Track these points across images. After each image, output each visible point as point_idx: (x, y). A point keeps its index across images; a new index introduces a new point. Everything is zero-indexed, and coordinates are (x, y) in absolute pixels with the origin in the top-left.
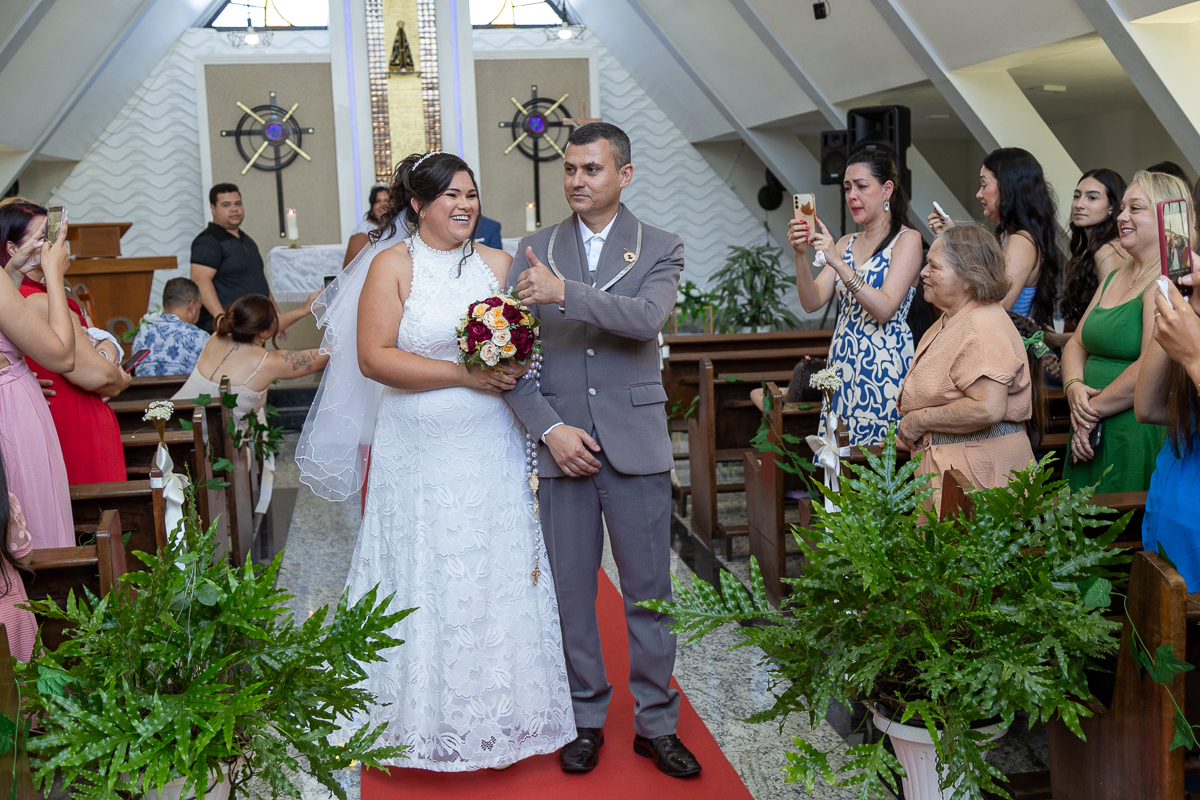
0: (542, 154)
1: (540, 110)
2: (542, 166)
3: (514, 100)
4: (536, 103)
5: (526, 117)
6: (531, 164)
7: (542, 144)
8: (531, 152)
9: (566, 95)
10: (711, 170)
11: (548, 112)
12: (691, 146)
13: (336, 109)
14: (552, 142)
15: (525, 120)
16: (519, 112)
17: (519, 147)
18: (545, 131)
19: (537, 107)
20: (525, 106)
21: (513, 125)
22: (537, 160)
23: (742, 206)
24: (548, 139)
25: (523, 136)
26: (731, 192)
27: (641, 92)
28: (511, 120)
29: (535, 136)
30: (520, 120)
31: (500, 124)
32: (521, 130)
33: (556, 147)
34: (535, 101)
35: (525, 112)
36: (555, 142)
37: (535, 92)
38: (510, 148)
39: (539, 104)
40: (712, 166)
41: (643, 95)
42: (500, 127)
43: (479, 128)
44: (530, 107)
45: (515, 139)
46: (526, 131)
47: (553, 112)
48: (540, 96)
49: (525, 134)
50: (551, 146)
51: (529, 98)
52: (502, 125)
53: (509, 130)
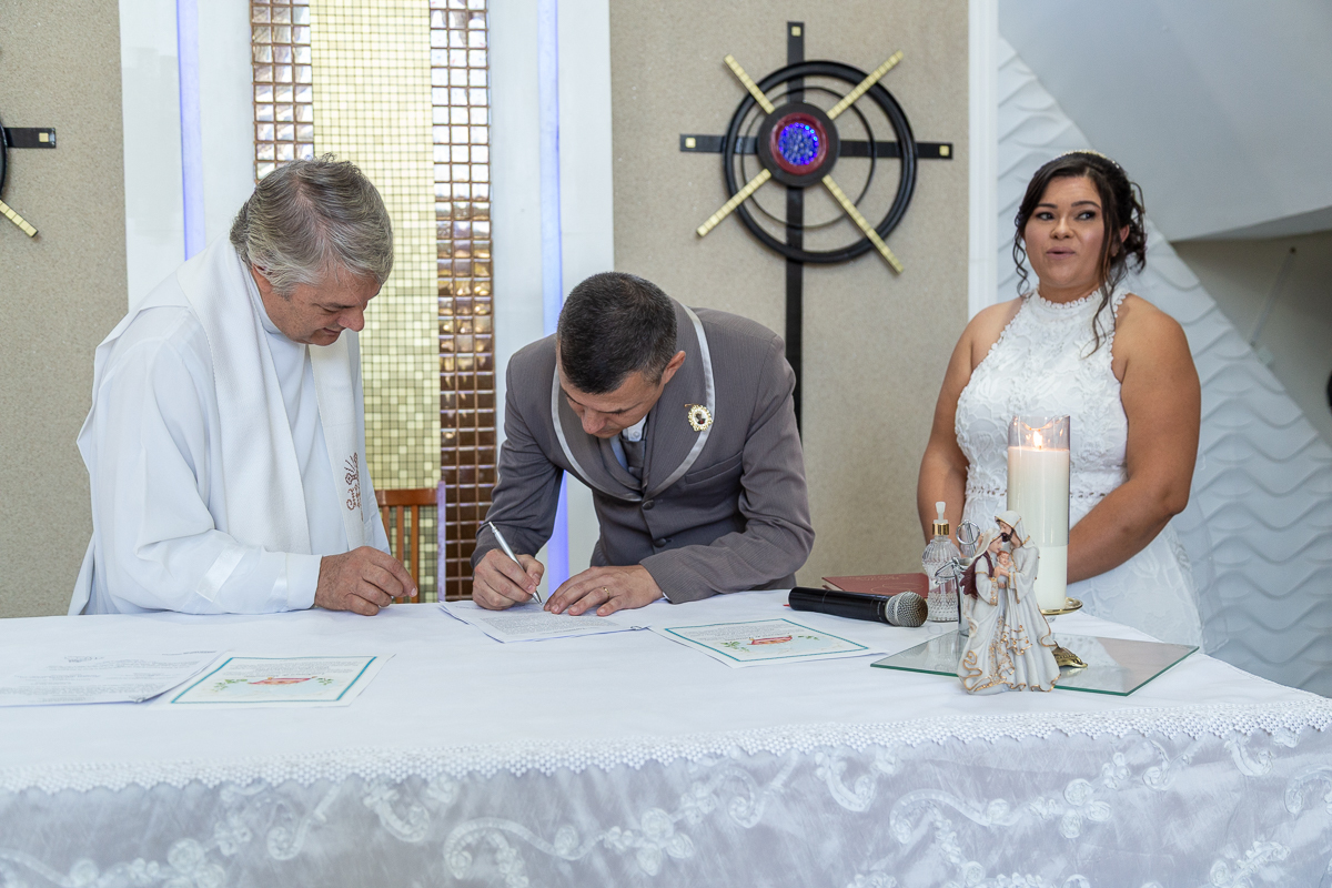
0: (812, 243)
1: (809, 98)
2: (812, 278)
3: (729, 60)
4: (801, 77)
5: (770, 119)
6: (778, 269)
7: (815, 208)
8: (780, 235)
9: (900, 55)
10: (1218, 315)
11: (840, 107)
12: (1170, 250)
13: (127, 61)
14: (848, 205)
15: (765, 130)
16: (749, 101)
17: (741, 214)
18: (827, 167)
19: (802, 90)
20: (766, 84)
21: (724, 146)
22: (796, 258)
23: (1296, 412)
24: (837, 192)
25: (757, 180)
26: (1267, 376)
27: (1043, 100)
28: (720, 130)
29: (796, 183)
30: (751, 127)
31: (683, 139)
32: (751, 162)
33: (861, 222)
34: (797, 71)
35: (766, 103)
36: (856, 204)
37: (796, 44)
38: (714, 220)
39: (809, 82)
40: (1221, 306)
41: (1048, 109)
42: (684, 148)
43: (617, 152)
44: (783, 88)
45: (731, 191)
46: (763, 165)
47: (853, 107)
48: (809, 55)
49: (766, 174)
50: (846, 216)
51: (779, 59)
52: (691, 143)
53: (713, 161)
